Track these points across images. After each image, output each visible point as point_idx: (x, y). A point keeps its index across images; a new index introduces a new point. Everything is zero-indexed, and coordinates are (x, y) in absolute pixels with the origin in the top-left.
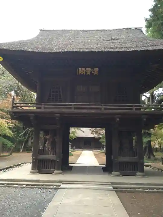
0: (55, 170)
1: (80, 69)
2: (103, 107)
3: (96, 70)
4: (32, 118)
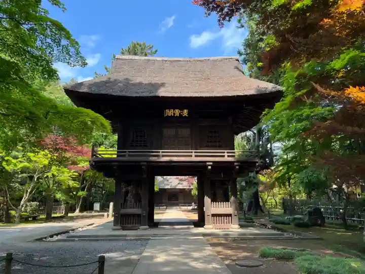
0: (140, 226)
1: (168, 111)
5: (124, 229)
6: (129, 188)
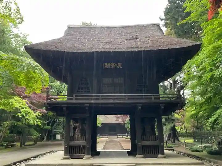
0: (85, 155)
1: (106, 64)
2: (127, 97)
3: (120, 65)
4: (64, 108)
5: (72, 158)
6: (77, 125)
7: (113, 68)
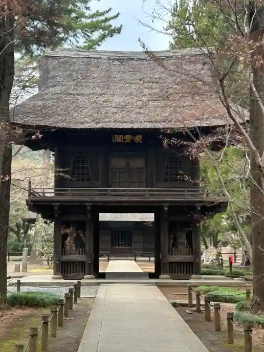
0: (84, 275)
2: (148, 193)
3: (139, 138)
5: (65, 278)
6: (68, 231)
7: (128, 142)
